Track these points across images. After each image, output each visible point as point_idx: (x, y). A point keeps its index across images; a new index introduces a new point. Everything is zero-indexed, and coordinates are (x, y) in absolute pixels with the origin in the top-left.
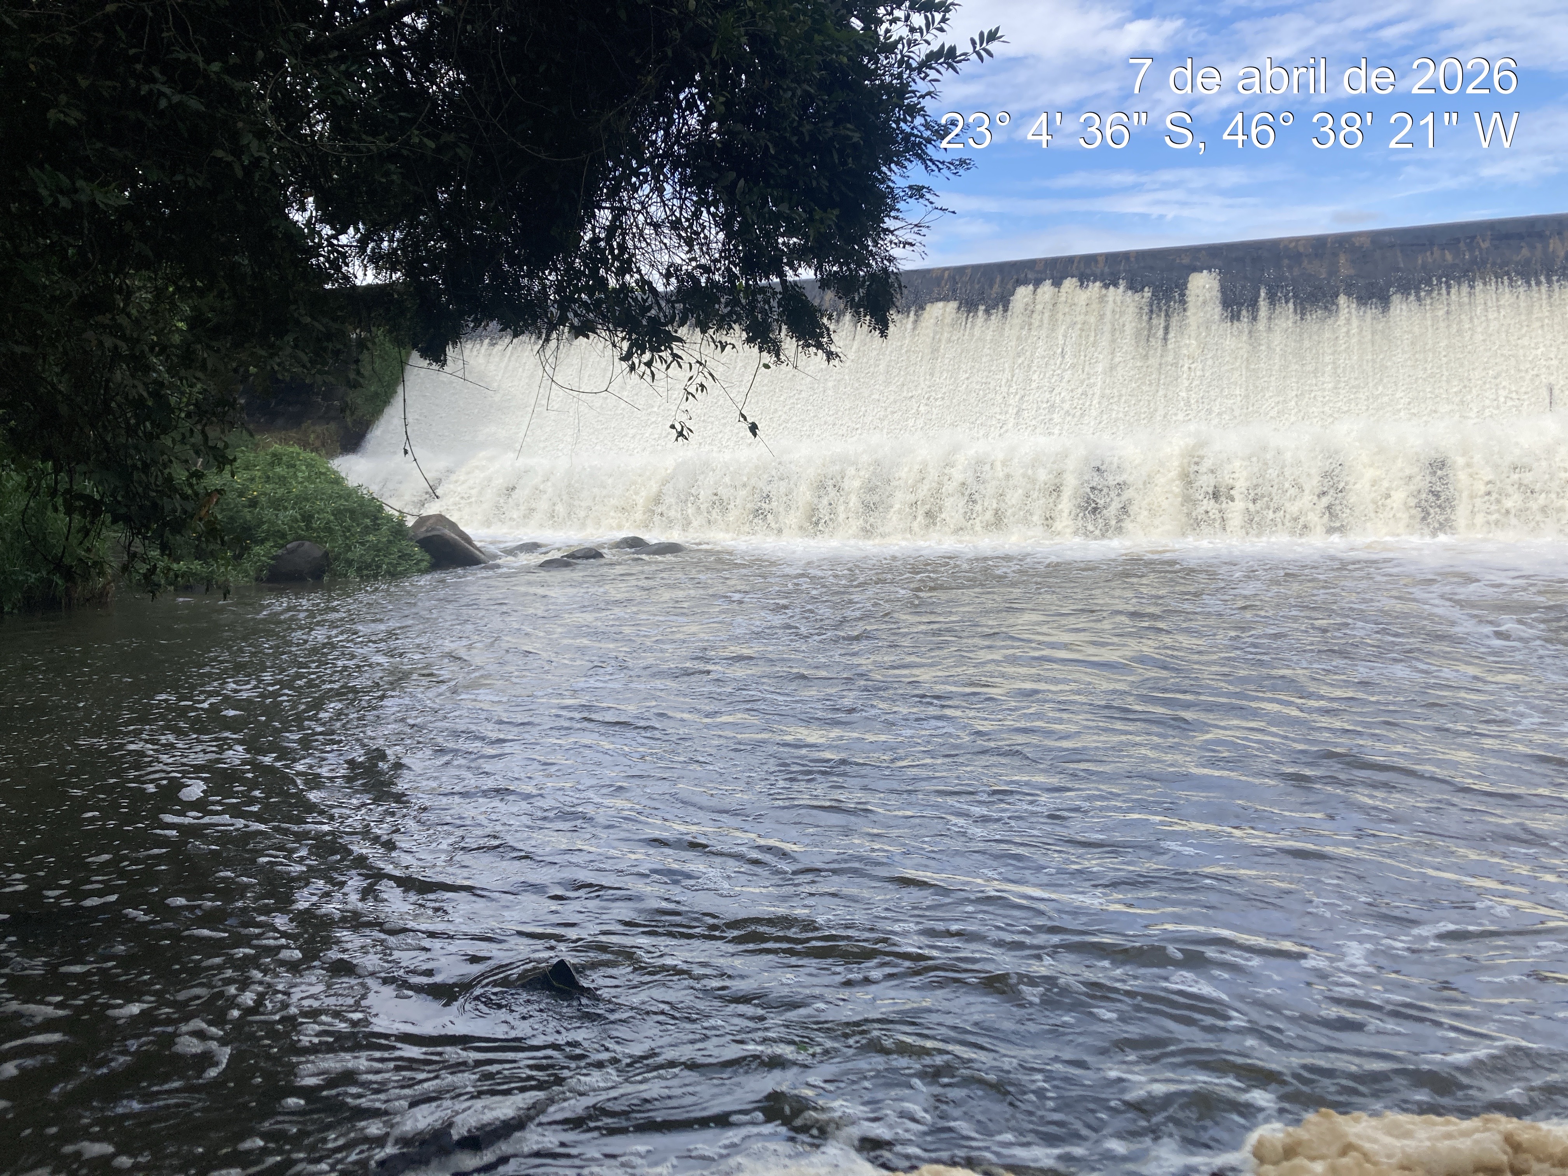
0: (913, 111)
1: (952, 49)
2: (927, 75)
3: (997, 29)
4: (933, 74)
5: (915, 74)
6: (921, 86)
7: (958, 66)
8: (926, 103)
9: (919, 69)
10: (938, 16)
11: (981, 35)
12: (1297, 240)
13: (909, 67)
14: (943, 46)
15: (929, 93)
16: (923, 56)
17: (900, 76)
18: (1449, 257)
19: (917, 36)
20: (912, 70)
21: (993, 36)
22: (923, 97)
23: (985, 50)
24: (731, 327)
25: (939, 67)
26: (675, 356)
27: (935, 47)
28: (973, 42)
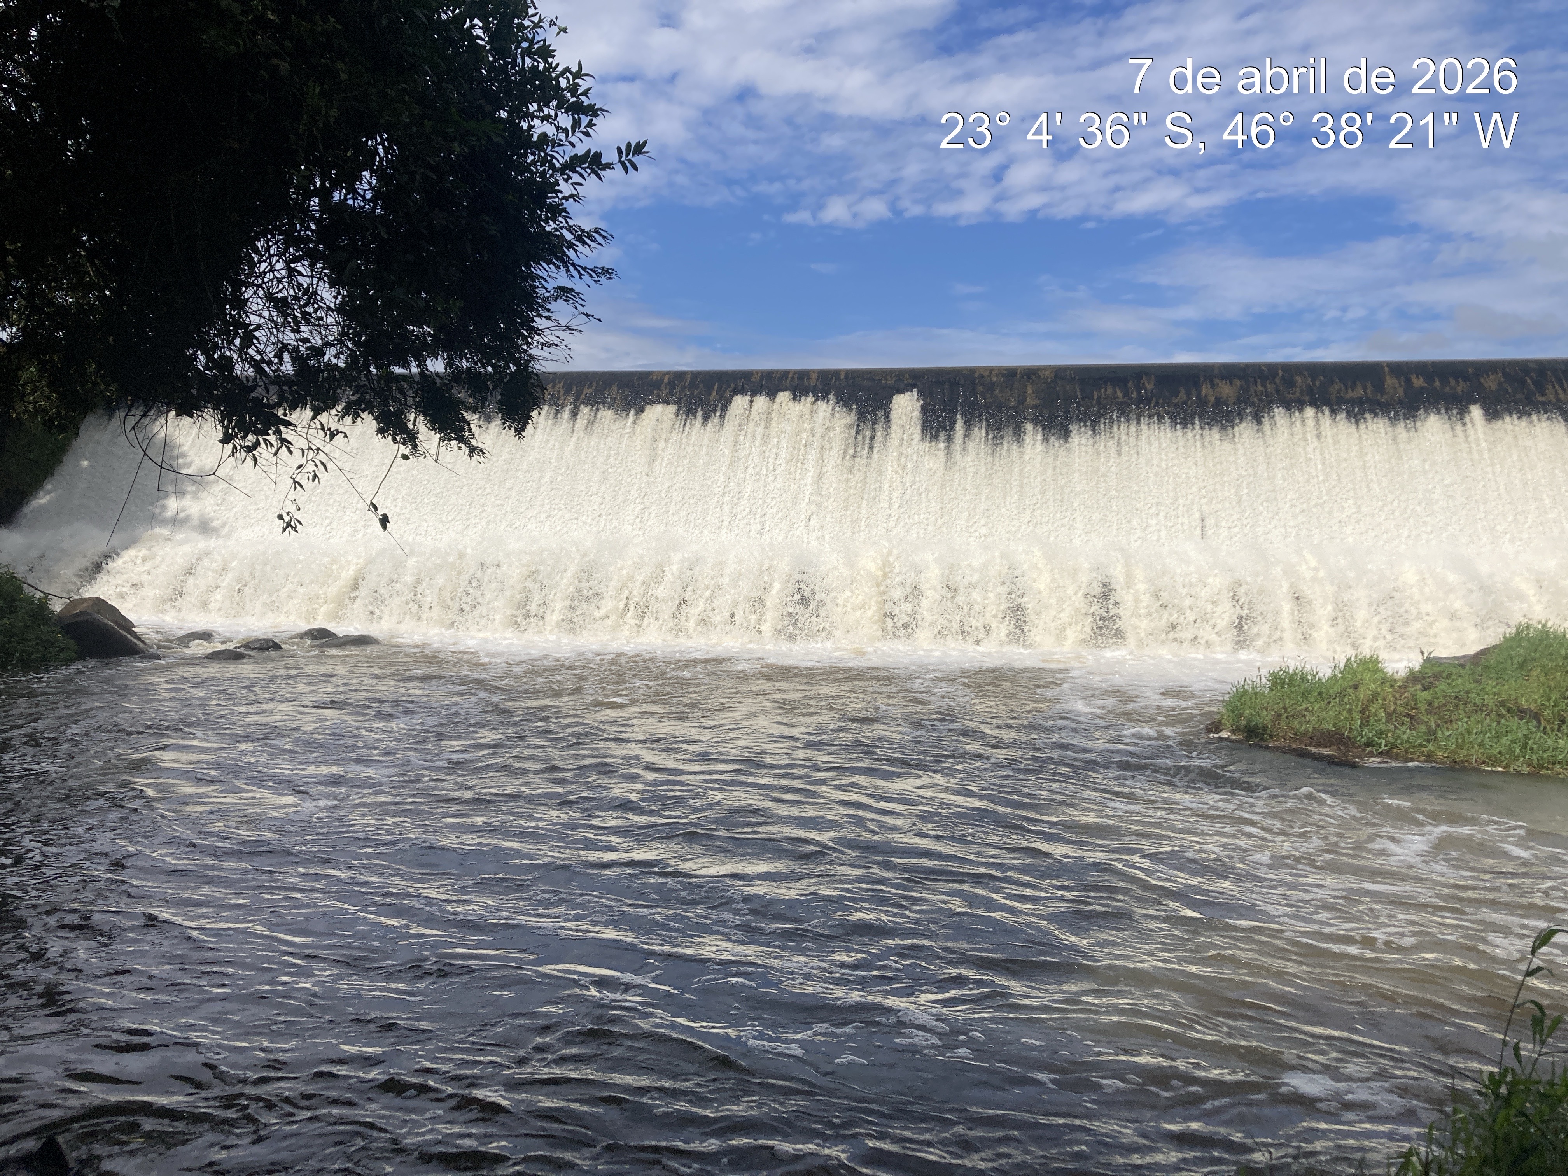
0: (557, 211)
1: (598, 155)
2: (570, 178)
3: (645, 142)
4: (576, 178)
5: (558, 176)
6: (565, 188)
7: (602, 173)
8: (569, 204)
9: (563, 170)
10: (585, 120)
11: (629, 145)
12: (991, 369)
13: (552, 166)
14: (589, 151)
15: (572, 196)
16: (567, 158)
17: (543, 174)
18: (1120, 394)
19: (562, 136)
20: (555, 169)
21: (639, 149)
22: (566, 198)
23: (629, 161)
24: (358, 415)
25: (582, 171)
26: (283, 441)
27: (580, 150)
28: (620, 151)
